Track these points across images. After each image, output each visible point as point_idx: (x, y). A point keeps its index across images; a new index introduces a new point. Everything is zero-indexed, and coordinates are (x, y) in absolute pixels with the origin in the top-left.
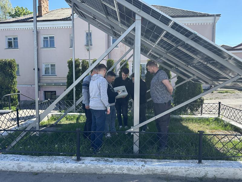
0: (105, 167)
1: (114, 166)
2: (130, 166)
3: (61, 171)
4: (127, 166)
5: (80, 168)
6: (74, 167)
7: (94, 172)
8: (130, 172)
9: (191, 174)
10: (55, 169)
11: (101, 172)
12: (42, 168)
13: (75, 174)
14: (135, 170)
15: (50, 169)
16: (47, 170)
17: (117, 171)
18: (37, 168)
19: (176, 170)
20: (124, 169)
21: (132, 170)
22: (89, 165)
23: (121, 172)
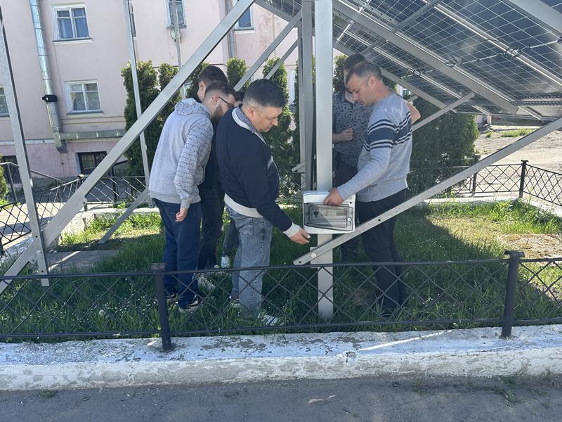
0: (244, 365)
1: (269, 362)
2: (314, 359)
3: (119, 382)
4: (306, 359)
5: (174, 371)
6: (155, 371)
7: (215, 379)
8: (315, 374)
9: (482, 369)
10: (104, 378)
11: (233, 378)
12: (65, 377)
13: (159, 387)
14: (330, 368)
15: (89, 380)
16: (80, 383)
17: (278, 373)
18: (50, 378)
19: (441, 362)
20: (298, 368)
21: (321, 367)
22: (197, 361)
23: (288, 374)
